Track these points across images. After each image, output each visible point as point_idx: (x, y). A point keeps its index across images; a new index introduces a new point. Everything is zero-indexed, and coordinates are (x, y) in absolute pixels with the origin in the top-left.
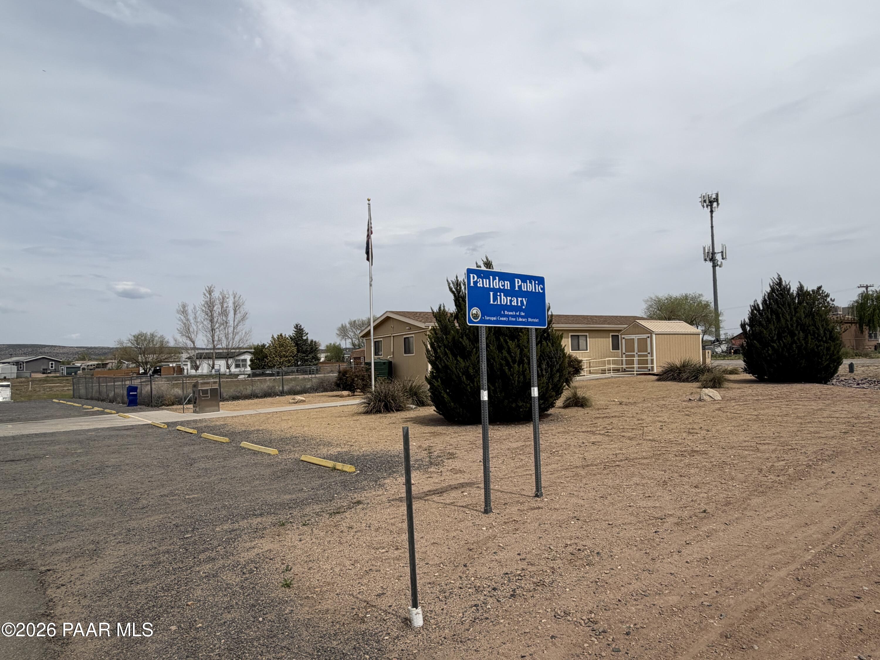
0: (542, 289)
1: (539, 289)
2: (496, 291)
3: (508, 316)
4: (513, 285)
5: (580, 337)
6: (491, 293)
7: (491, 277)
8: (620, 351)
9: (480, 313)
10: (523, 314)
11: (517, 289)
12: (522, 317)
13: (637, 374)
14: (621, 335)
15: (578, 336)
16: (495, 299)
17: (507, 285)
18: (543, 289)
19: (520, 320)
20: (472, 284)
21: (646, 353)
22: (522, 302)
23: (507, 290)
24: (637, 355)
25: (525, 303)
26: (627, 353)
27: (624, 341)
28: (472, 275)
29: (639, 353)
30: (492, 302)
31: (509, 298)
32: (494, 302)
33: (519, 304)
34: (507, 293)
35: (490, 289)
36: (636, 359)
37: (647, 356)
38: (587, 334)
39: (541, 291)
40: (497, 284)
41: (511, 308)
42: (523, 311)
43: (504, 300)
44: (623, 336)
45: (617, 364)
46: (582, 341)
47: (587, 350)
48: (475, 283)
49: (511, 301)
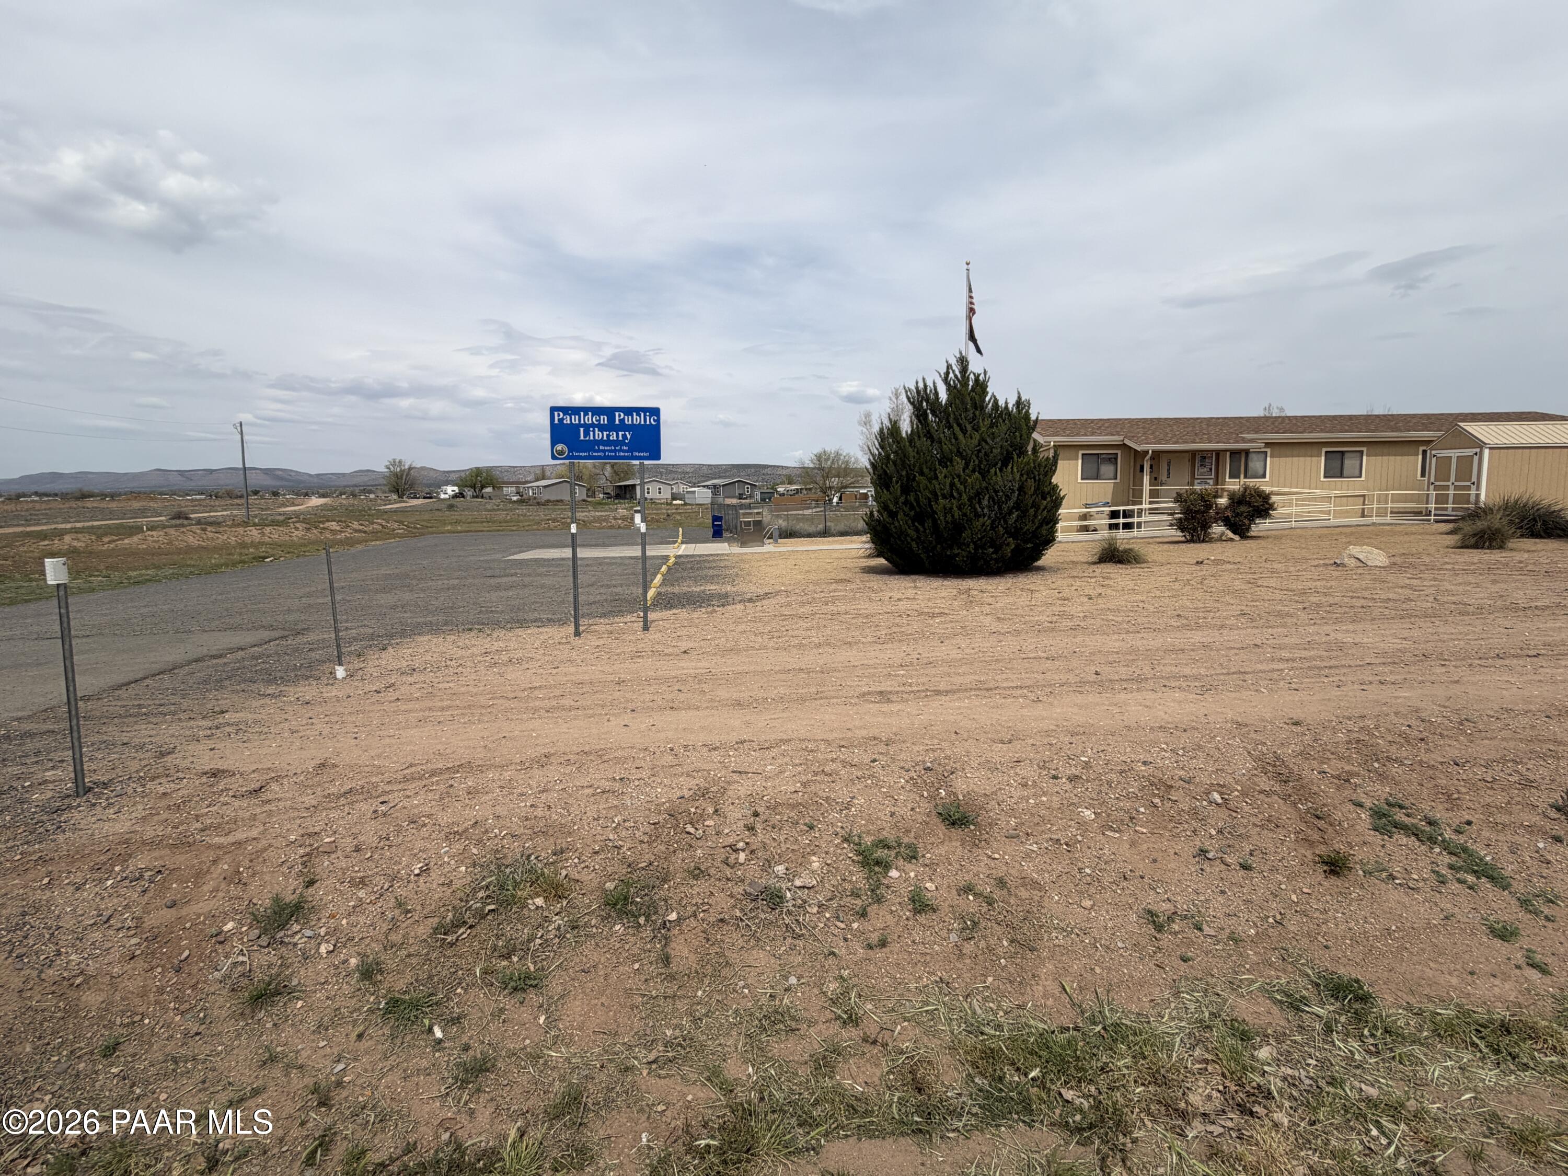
0: (654, 420)
1: (651, 421)
2: (587, 427)
3: (604, 451)
4: (611, 418)
5: (1347, 455)
6: (582, 430)
7: (582, 414)
8: (1426, 479)
9: (566, 449)
10: (625, 448)
11: (617, 422)
12: (624, 451)
13: (1437, 521)
14: (1431, 450)
15: (1343, 453)
16: (587, 433)
17: (604, 420)
18: (658, 421)
19: (622, 454)
20: (556, 421)
21: (1468, 484)
22: (624, 436)
23: (604, 424)
24: (1452, 487)
25: (629, 437)
26: (1437, 483)
27: (1434, 460)
28: (556, 413)
29: (1456, 484)
30: (582, 438)
31: (605, 433)
32: (585, 437)
33: (620, 438)
34: (602, 428)
35: (580, 425)
36: (1451, 492)
37: (1469, 488)
38: (1365, 449)
39: (653, 423)
40: (589, 419)
41: (608, 442)
42: (626, 445)
43: (598, 435)
44: (1433, 452)
45: (1418, 502)
46: (1349, 463)
47: (1360, 476)
48: (561, 420)
49: (608, 436)
